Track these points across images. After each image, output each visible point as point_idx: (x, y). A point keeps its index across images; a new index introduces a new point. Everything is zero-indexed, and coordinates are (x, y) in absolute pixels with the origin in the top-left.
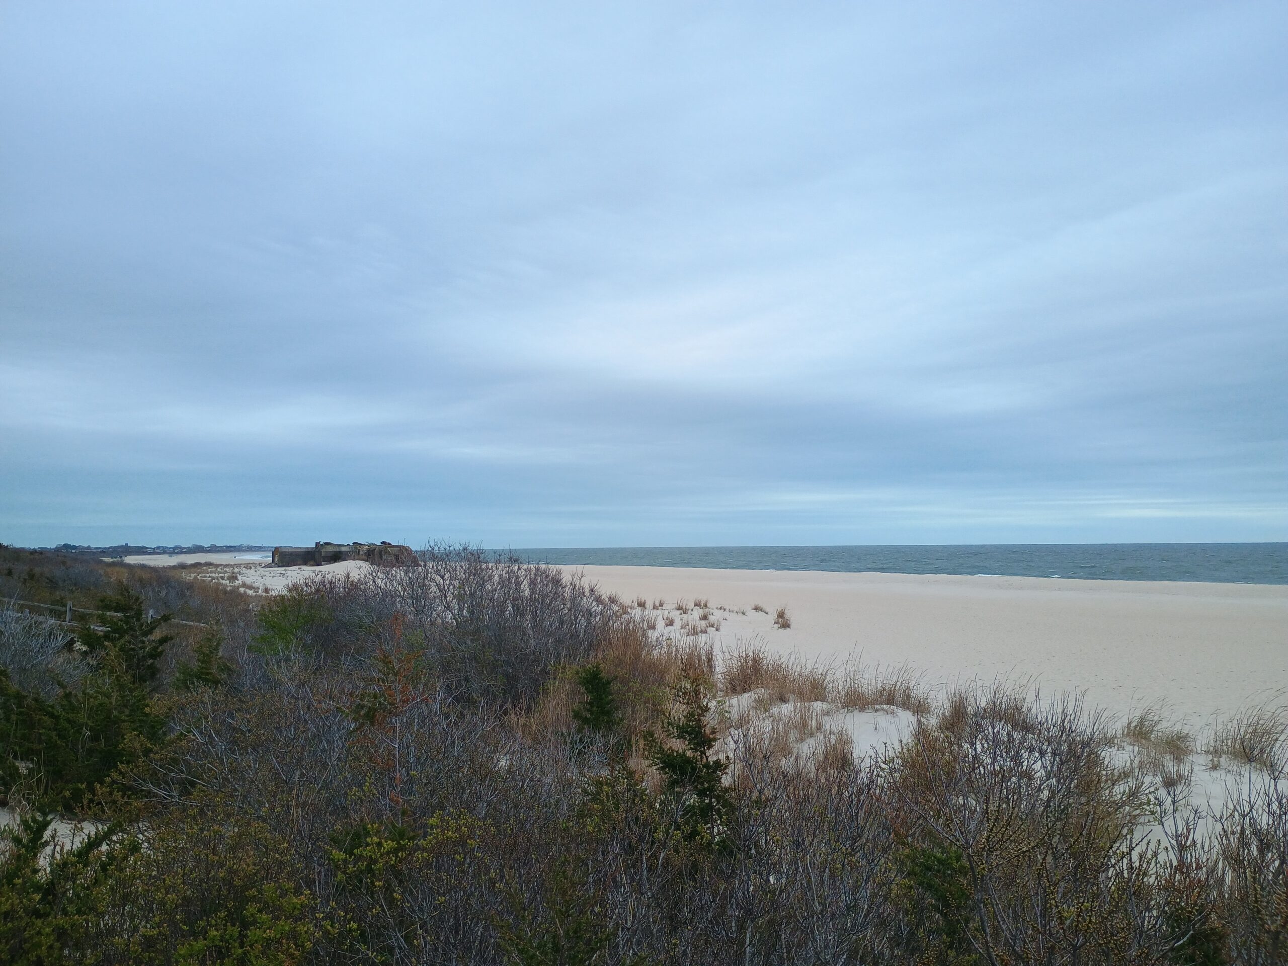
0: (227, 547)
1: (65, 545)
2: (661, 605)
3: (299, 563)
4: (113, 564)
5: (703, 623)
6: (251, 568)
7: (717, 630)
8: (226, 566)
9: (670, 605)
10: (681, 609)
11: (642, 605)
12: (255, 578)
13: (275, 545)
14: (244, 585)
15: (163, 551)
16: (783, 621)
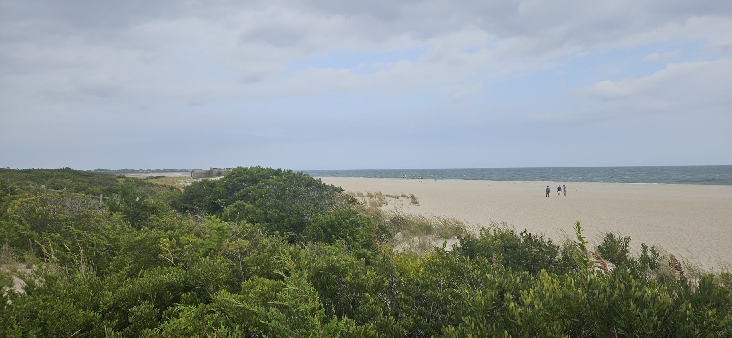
0: (171, 170)
1: (99, 169)
3: (201, 176)
5: (380, 202)
6: (181, 179)
7: (387, 204)
8: (171, 178)
12: (183, 183)
13: (192, 169)
14: (178, 186)
16: (414, 201)
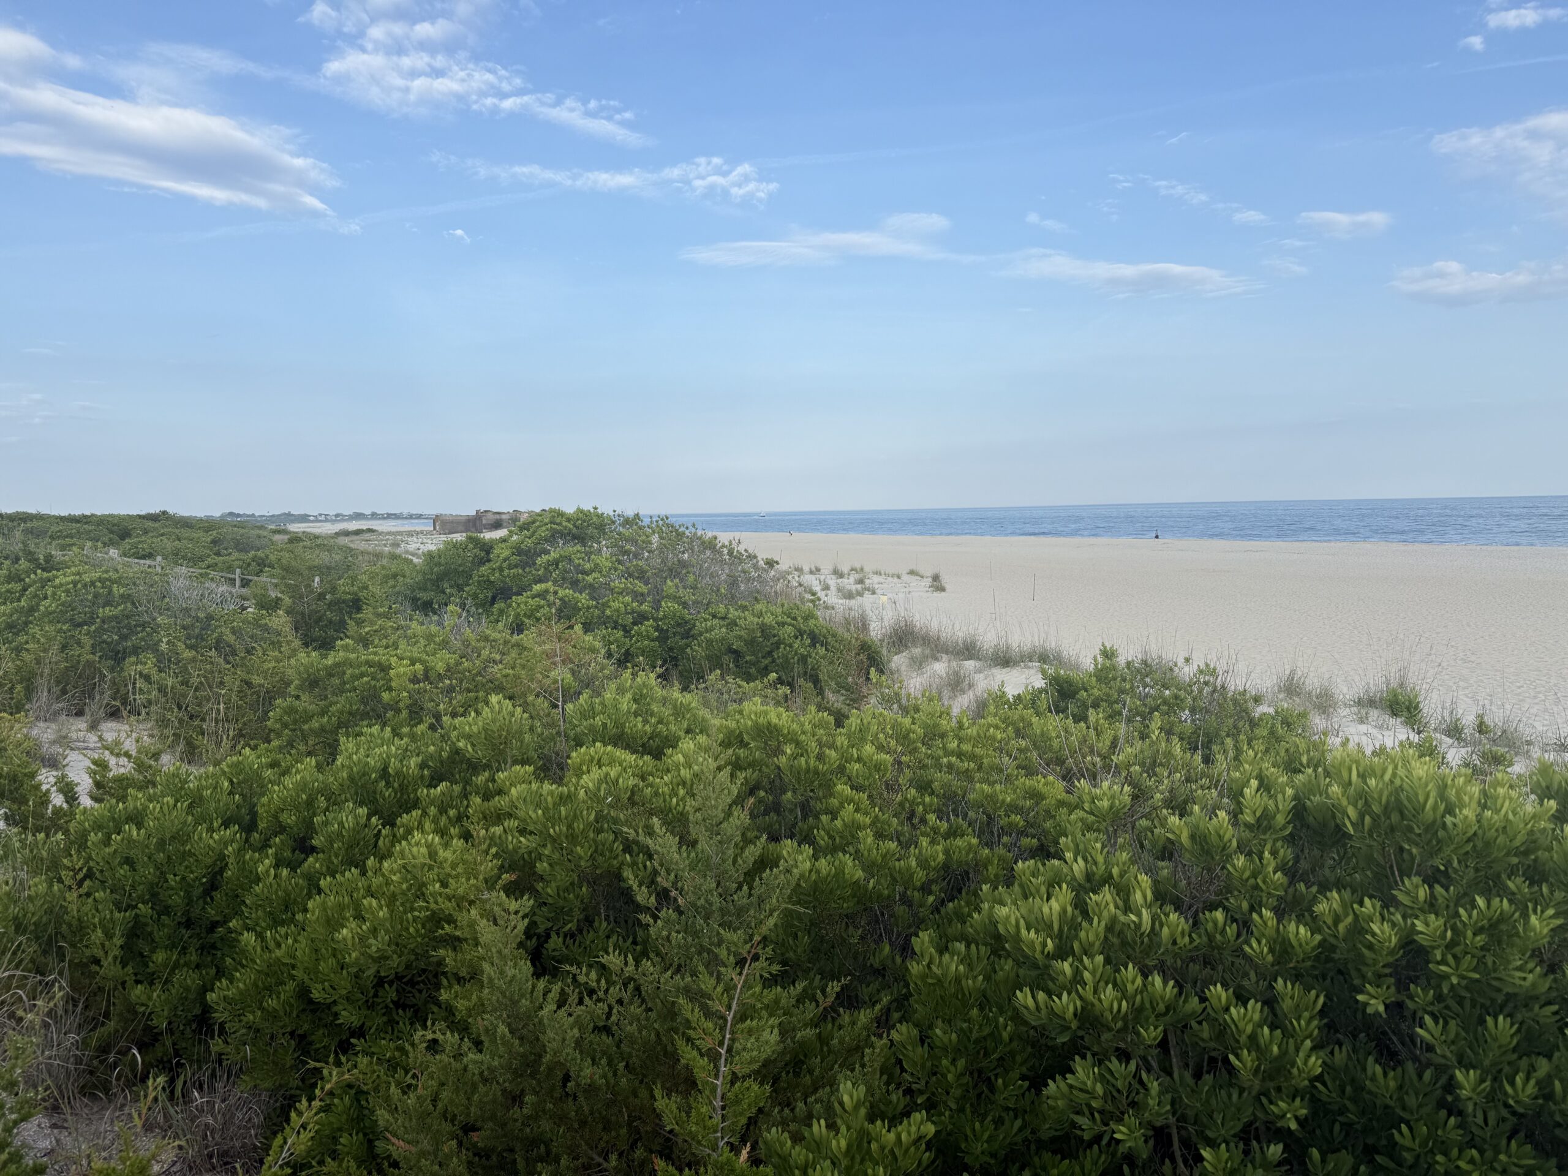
0: (387, 514)
1: (231, 514)
2: (818, 570)
3: (461, 528)
4: (278, 532)
5: (859, 587)
6: (412, 537)
7: (874, 593)
8: (389, 533)
9: (827, 568)
10: (838, 573)
11: (799, 570)
12: (418, 545)
13: (436, 513)
14: (407, 552)
15: (327, 519)
16: (937, 584)
